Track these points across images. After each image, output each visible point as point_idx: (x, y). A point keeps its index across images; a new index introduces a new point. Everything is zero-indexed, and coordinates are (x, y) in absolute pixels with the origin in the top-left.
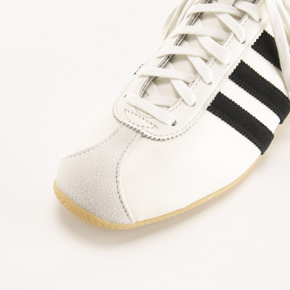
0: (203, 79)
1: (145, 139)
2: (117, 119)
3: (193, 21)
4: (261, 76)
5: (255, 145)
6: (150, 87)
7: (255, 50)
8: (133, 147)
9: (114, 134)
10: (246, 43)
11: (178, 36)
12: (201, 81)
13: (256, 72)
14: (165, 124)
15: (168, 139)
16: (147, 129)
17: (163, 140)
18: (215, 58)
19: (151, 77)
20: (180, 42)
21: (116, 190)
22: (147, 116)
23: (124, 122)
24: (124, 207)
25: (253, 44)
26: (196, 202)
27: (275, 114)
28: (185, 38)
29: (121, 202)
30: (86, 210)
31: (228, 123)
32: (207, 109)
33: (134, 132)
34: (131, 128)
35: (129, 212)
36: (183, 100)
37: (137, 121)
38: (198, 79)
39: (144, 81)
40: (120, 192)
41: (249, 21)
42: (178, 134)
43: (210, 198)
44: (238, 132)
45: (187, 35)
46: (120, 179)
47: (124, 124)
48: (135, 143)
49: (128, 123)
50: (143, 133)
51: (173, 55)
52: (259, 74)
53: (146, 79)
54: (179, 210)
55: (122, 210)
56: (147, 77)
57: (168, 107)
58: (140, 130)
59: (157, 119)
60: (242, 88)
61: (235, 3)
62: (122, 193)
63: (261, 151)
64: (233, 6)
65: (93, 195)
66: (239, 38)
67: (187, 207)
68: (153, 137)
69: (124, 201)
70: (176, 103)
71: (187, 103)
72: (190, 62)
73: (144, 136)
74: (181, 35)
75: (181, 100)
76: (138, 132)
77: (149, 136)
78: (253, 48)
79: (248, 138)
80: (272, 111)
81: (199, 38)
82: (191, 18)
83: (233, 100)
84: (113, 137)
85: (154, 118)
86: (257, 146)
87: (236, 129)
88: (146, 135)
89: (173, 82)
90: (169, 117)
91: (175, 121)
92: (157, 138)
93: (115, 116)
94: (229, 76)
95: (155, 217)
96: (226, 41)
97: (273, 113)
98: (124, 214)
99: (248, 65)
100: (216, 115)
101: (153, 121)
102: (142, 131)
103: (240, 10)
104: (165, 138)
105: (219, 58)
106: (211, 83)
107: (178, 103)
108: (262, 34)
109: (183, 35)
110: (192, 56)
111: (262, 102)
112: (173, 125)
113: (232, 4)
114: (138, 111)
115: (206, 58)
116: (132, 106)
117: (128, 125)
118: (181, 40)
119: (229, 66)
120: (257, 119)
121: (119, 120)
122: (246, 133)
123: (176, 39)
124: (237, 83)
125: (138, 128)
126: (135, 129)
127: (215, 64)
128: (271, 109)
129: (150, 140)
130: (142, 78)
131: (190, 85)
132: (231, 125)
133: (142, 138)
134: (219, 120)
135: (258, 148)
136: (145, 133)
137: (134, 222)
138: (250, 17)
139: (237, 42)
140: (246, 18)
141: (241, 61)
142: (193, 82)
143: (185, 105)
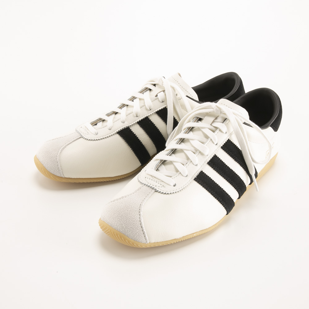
0: (192, 162)
1: (157, 193)
2: (140, 182)
3: (187, 132)
4: (227, 165)
5: (223, 206)
6: (161, 166)
7: (223, 150)
8: (150, 197)
9: (138, 190)
10: (217, 145)
11: (178, 140)
12: (191, 163)
13: (224, 163)
14: (169, 185)
15: (171, 193)
16: (159, 188)
17: (168, 194)
18: (199, 151)
19: (161, 160)
20: (179, 143)
21: (139, 220)
22: (159, 180)
23: (145, 183)
24: (143, 230)
25: (222, 146)
26: (186, 236)
27: (236, 190)
28: (182, 141)
29: (142, 227)
30: (120, 232)
31: (206, 189)
32: (194, 180)
33: (151, 189)
34: (149, 186)
35: (146, 234)
36: (180, 173)
37: (153, 183)
38: (189, 162)
39: (158, 162)
40: (141, 221)
41: (220, 133)
42: (177, 191)
43: (195, 235)
44: (213, 196)
45: (184, 139)
46: (141, 213)
47: (145, 184)
48: (151, 194)
49: (147, 184)
50: (156, 189)
51: (176, 149)
52: (225, 164)
53: (159, 161)
54: (175, 239)
55: (142, 232)
56: (159, 160)
57: (171, 177)
58: (154, 188)
59: (164, 182)
60: (215, 170)
61: (212, 123)
62: (142, 221)
63: (227, 211)
64: (211, 125)
65: (125, 222)
66: (213, 142)
67: (180, 238)
68: (162, 192)
69: (143, 227)
70: (176, 174)
71: (183, 174)
72: (185, 153)
73: (156, 191)
74: (180, 139)
75: (179, 173)
76: (153, 188)
77: (159, 191)
78: (222, 149)
79: (219, 201)
80: (233, 187)
81: (191, 141)
82: (186, 130)
83: (210, 177)
84: (138, 191)
85: (163, 181)
86: (224, 207)
87: (211, 194)
88: (158, 191)
89: (174, 163)
90: (172, 181)
91: (175, 184)
92: (164, 192)
93: (139, 181)
94: (208, 162)
95: (160, 241)
96: (206, 142)
97: (234, 189)
98: (143, 235)
99: (219, 158)
100: (200, 184)
101: (162, 183)
102: (155, 188)
103: (214, 127)
104: (169, 193)
105: (202, 151)
106: (197, 165)
107: (177, 174)
108: (227, 141)
109: (182, 139)
110: (186, 150)
111: (228, 181)
112: (174, 186)
113: (210, 124)
114: (153, 178)
115: (194, 151)
116: (150, 175)
117: (147, 185)
118: (180, 142)
119: (208, 157)
120: (224, 190)
121: (141, 183)
122: (217, 197)
123: (177, 141)
124: (212, 167)
125: (153, 187)
126: (151, 187)
127: (200, 154)
128: (233, 186)
129: (160, 193)
130: (156, 161)
131: (184, 165)
132: (208, 191)
133: (155, 192)
134: (201, 187)
135: (225, 208)
136: (157, 189)
137: (148, 242)
138: (220, 130)
139: (213, 144)
140: (218, 131)
141: (215, 155)
142: (187, 163)
143: (181, 176)
